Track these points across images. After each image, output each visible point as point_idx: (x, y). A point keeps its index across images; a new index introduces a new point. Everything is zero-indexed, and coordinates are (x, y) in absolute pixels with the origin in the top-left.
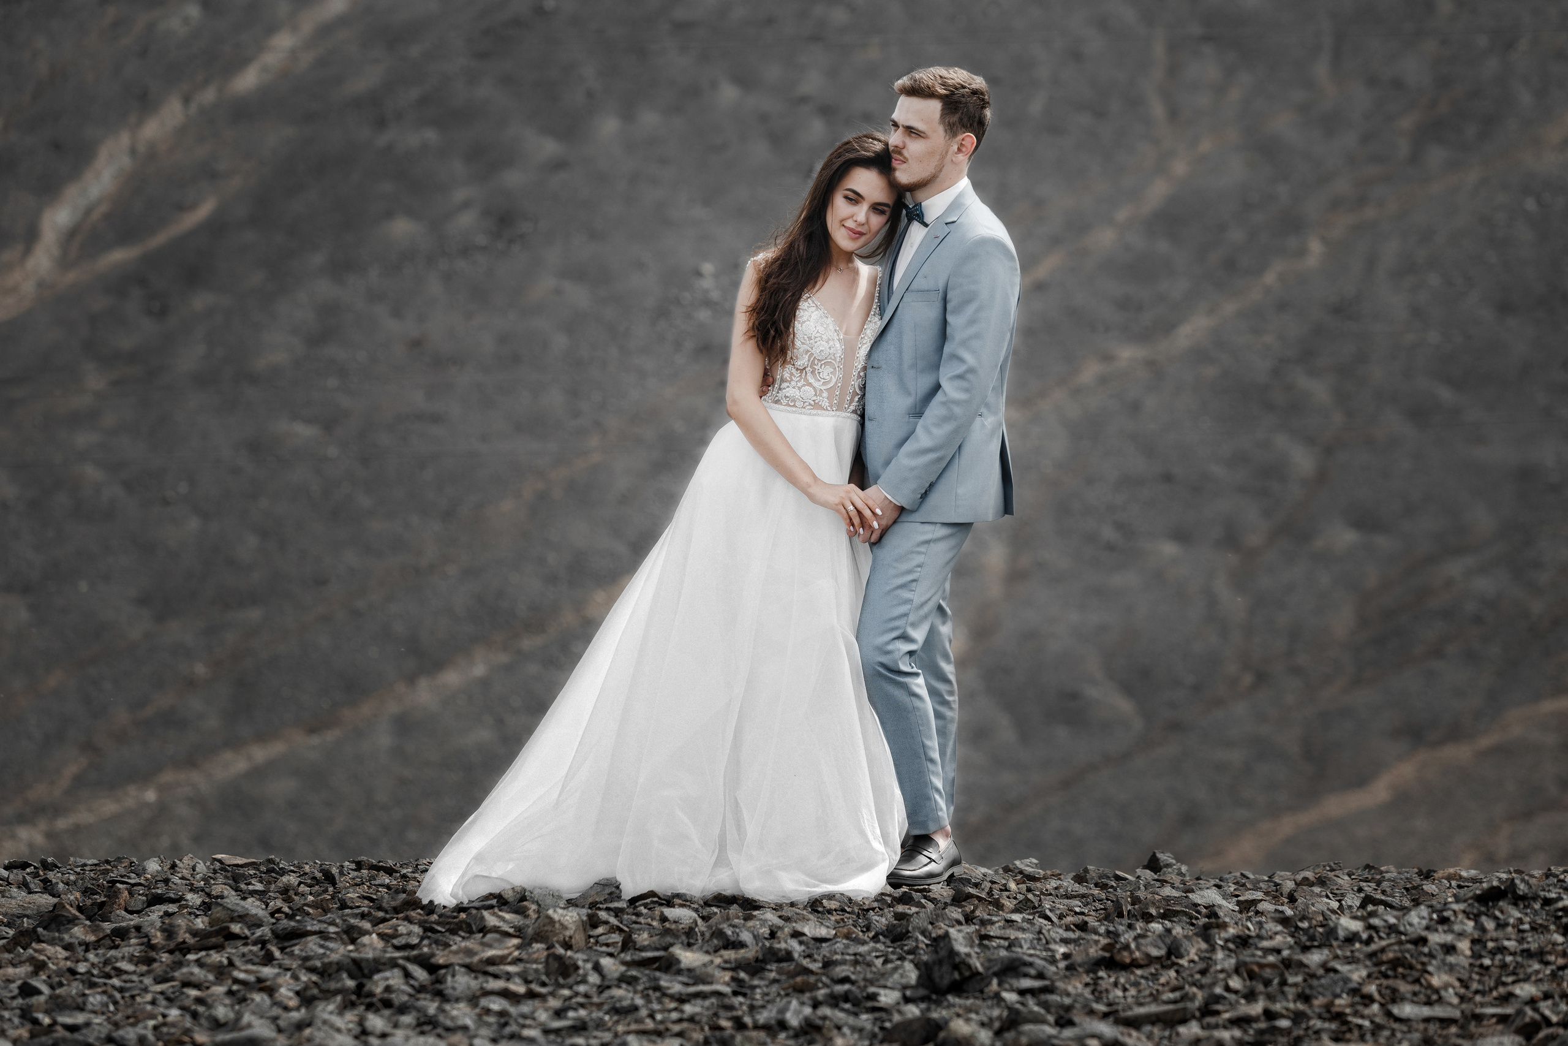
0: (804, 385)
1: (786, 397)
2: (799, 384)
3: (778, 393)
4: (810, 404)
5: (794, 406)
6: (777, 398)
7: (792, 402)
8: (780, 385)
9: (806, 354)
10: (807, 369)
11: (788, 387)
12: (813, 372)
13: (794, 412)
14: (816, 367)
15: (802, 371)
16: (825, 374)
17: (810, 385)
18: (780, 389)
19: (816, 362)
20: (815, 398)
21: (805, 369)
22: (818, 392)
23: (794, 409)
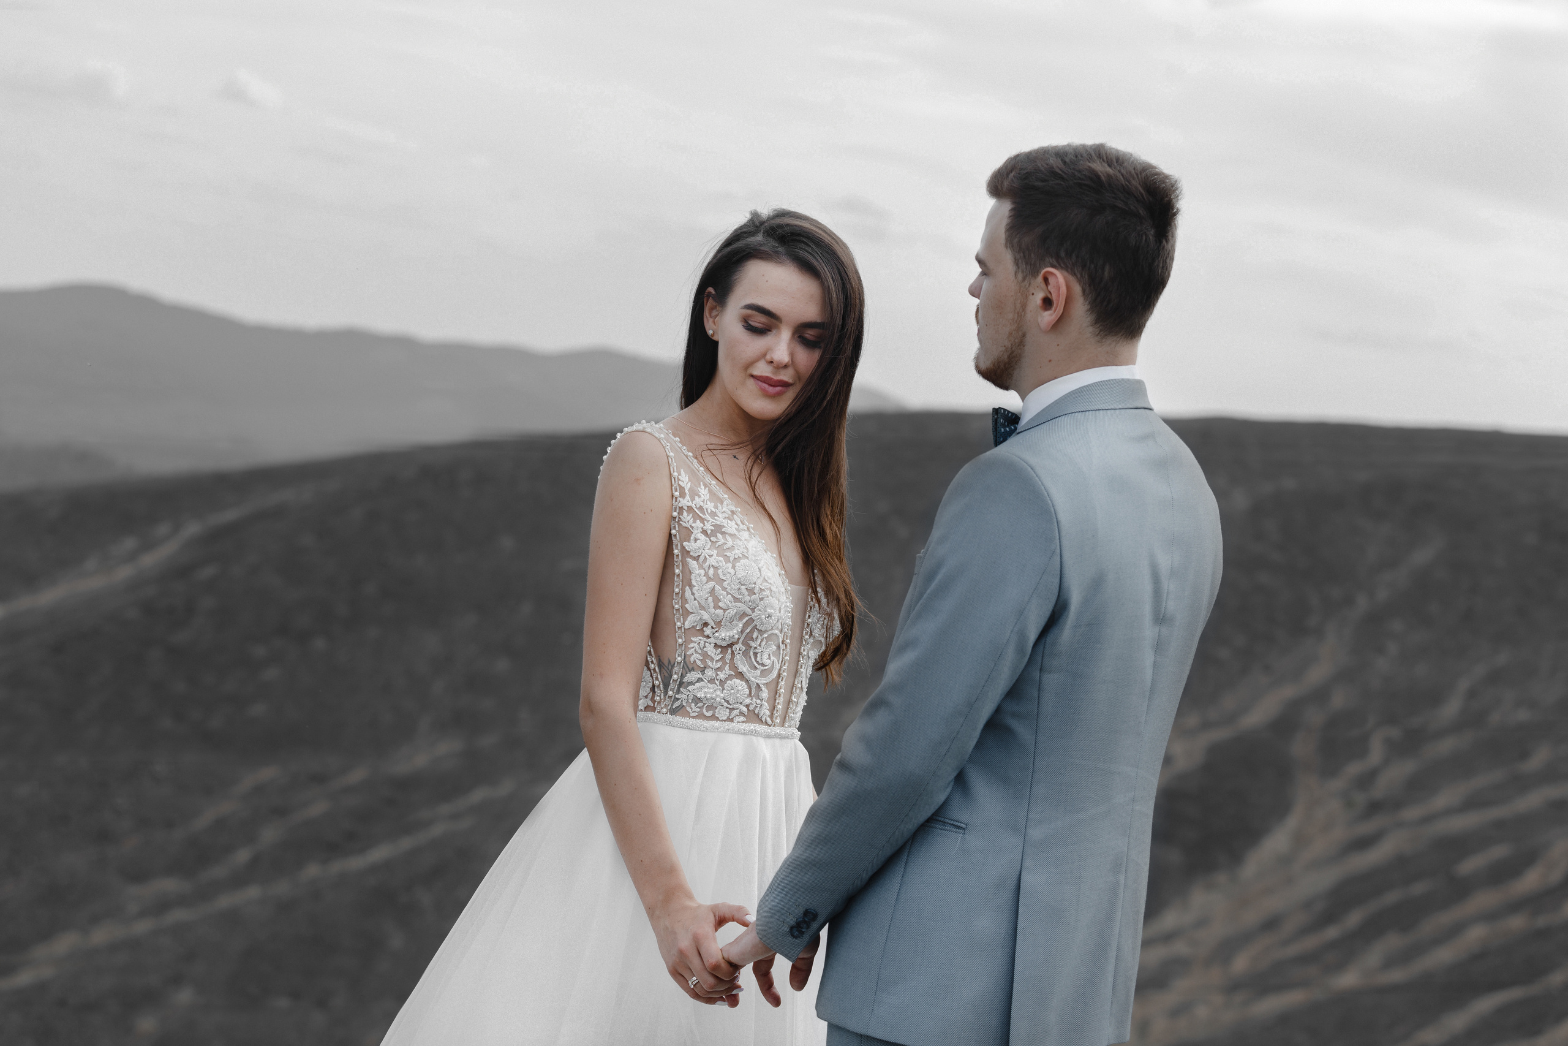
0: (730, 677)
1: (696, 700)
2: (722, 676)
3: (678, 692)
4: (741, 713)
5: (714, 718)
6: (678, 703)
7: (708, 710)
8: (682, 676)
9: (741, 619)
10: (736, 647)
11: (700, 680)
12: (745, 654)
13: (715, 730)
14: (753, 644)
15: (724, 649)
16: (765, 656)
17: (740, 675)
18: (681, 684)
19: (755, 635)
20: (748, 701)
21: (731, 645)
22: (753, 690)
23: (716, 724)
